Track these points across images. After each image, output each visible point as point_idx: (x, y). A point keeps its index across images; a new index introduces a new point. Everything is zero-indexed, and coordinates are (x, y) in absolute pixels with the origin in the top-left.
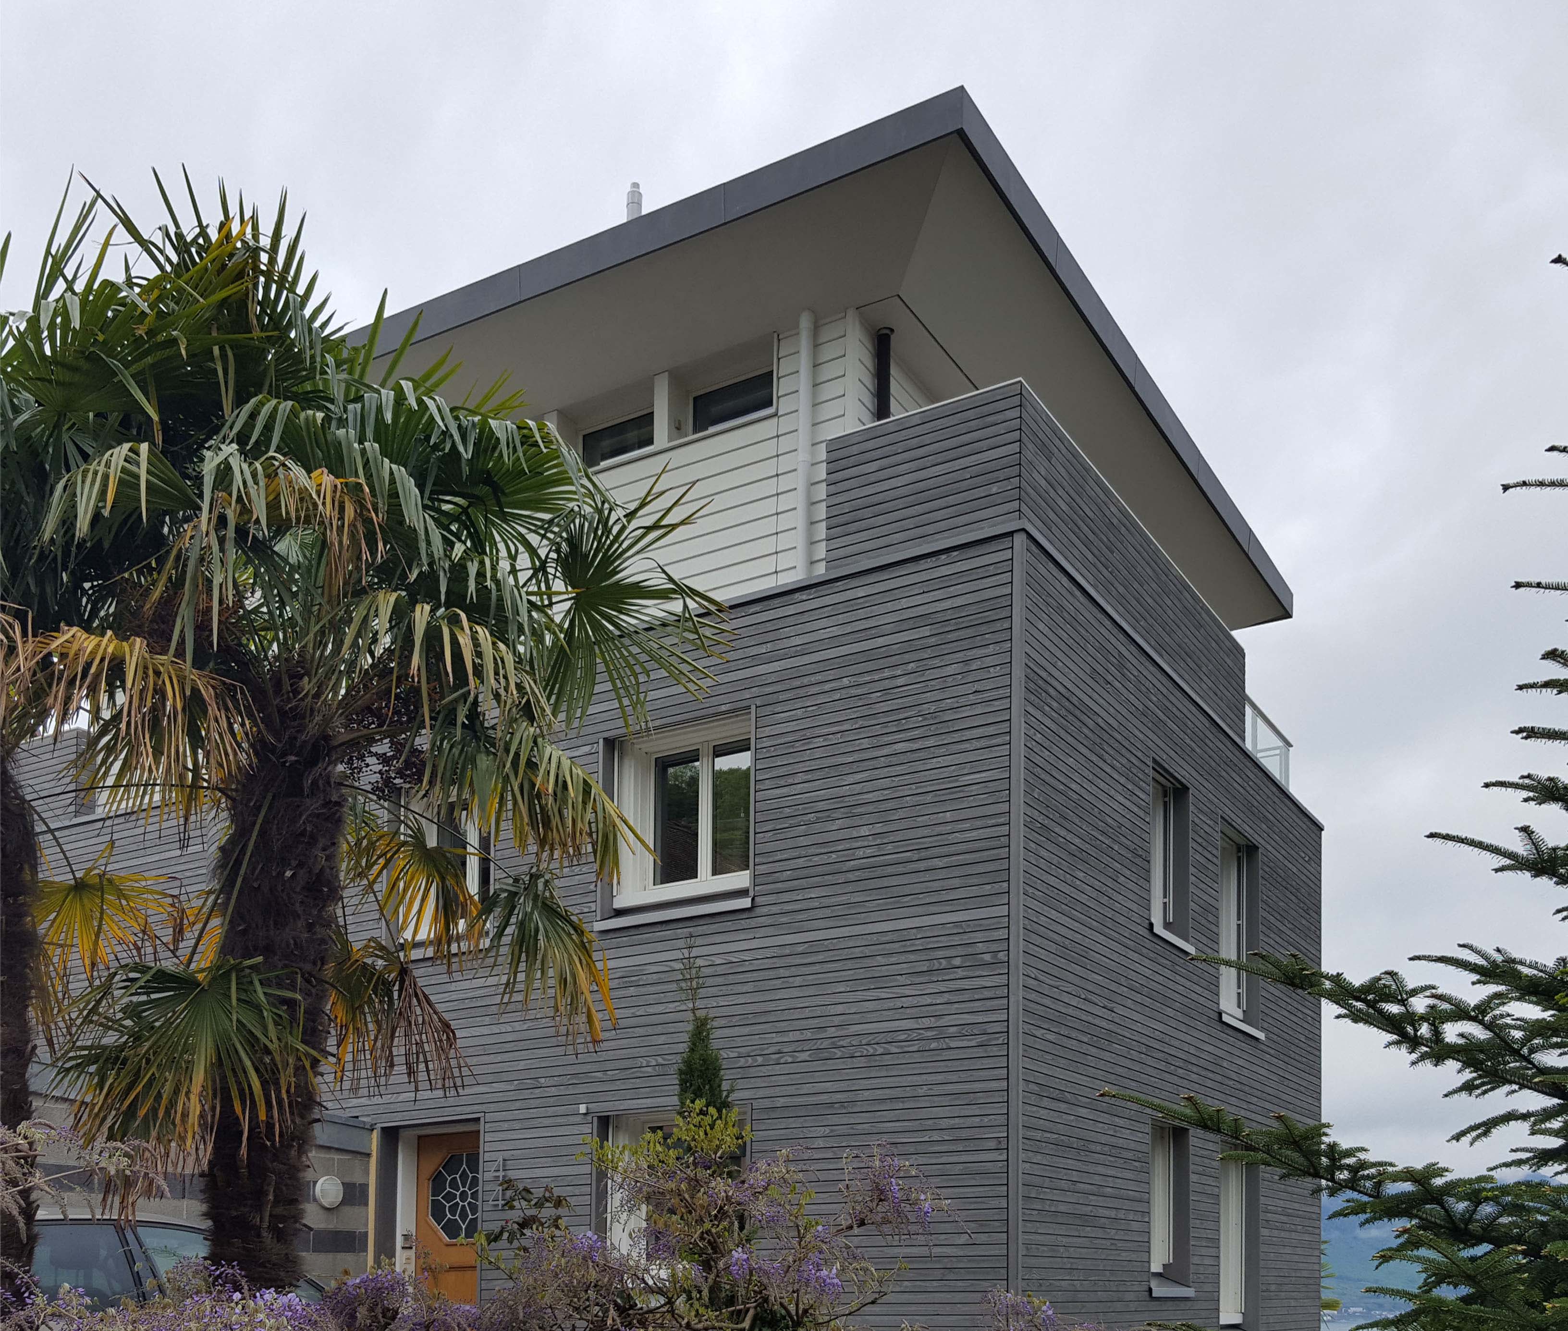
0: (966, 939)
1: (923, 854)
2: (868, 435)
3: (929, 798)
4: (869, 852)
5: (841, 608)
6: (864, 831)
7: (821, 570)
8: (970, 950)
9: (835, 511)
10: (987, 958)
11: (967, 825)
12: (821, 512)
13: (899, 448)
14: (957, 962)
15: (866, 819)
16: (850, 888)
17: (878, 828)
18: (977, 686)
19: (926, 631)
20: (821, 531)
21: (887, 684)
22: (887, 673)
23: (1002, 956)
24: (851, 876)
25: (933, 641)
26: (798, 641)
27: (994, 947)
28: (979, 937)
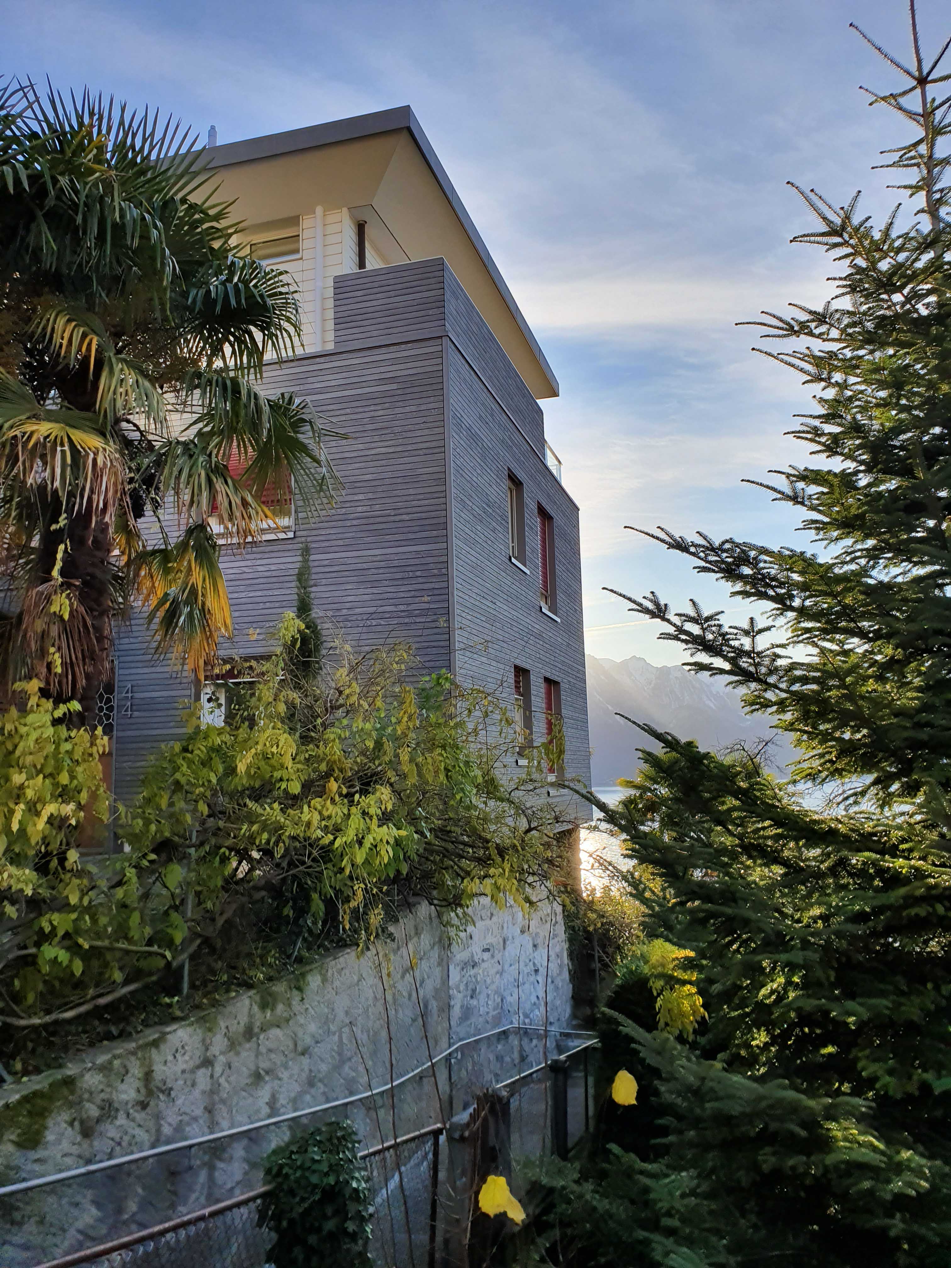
0: (423, 561)
1: (397, 512)
2: (356, 276)
3: (399, 480)
4: (365, 508)
5: (344, 369)
6: (361, 497)
7: (330, 347)
8: (426, 567)
9: (339, 315)
10: (436, 571)
11: (422, 497)
12: (330, 314)
13: (375, 284)
14: (418, 573)
15: (362, 490)
16: (354, 529)
17: (370, 496)
18: (424, 419)
19: (395, 386)
20: (330, 325)
21: (372, 414)
22: (372, 408)
23: (444, 571)
24: (355, 522)
25: (399, 392)
26: (319, 385)
27: (439, 566)
28: (430, 560)
